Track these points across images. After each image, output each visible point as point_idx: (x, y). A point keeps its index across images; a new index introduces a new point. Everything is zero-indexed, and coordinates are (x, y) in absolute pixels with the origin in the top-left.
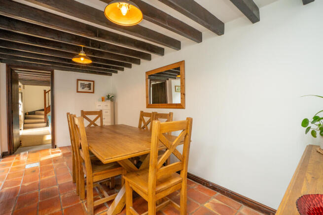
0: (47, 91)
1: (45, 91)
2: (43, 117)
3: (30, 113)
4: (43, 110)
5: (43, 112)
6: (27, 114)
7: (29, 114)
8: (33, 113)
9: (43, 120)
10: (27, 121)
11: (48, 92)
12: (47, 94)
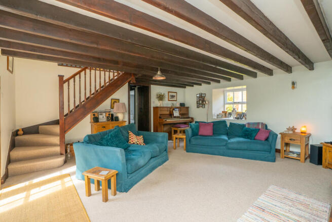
0: (65, 79)
1: (61, 77)
2: (56, 140)
3: (28, 131)
4: (56, 122)
5: (57, 129)
6: (21, 132)
7: (24, 134)
8: (34, 130)
9: (58, 149)
10: (18, 153)
11: (68, 80)
12: (65, 85)
